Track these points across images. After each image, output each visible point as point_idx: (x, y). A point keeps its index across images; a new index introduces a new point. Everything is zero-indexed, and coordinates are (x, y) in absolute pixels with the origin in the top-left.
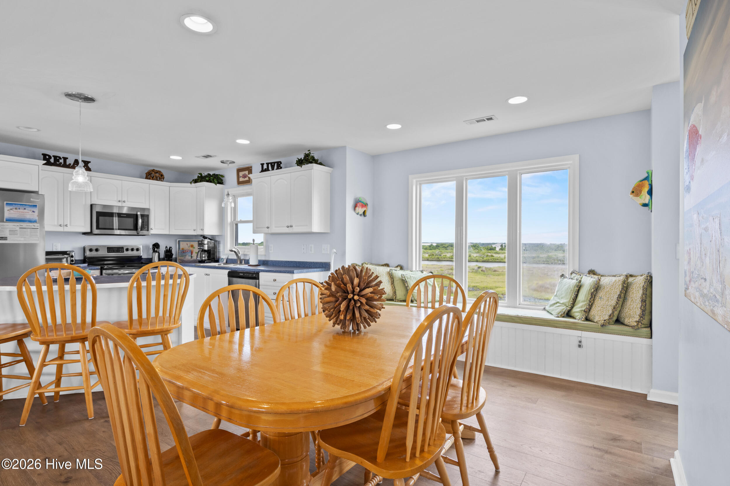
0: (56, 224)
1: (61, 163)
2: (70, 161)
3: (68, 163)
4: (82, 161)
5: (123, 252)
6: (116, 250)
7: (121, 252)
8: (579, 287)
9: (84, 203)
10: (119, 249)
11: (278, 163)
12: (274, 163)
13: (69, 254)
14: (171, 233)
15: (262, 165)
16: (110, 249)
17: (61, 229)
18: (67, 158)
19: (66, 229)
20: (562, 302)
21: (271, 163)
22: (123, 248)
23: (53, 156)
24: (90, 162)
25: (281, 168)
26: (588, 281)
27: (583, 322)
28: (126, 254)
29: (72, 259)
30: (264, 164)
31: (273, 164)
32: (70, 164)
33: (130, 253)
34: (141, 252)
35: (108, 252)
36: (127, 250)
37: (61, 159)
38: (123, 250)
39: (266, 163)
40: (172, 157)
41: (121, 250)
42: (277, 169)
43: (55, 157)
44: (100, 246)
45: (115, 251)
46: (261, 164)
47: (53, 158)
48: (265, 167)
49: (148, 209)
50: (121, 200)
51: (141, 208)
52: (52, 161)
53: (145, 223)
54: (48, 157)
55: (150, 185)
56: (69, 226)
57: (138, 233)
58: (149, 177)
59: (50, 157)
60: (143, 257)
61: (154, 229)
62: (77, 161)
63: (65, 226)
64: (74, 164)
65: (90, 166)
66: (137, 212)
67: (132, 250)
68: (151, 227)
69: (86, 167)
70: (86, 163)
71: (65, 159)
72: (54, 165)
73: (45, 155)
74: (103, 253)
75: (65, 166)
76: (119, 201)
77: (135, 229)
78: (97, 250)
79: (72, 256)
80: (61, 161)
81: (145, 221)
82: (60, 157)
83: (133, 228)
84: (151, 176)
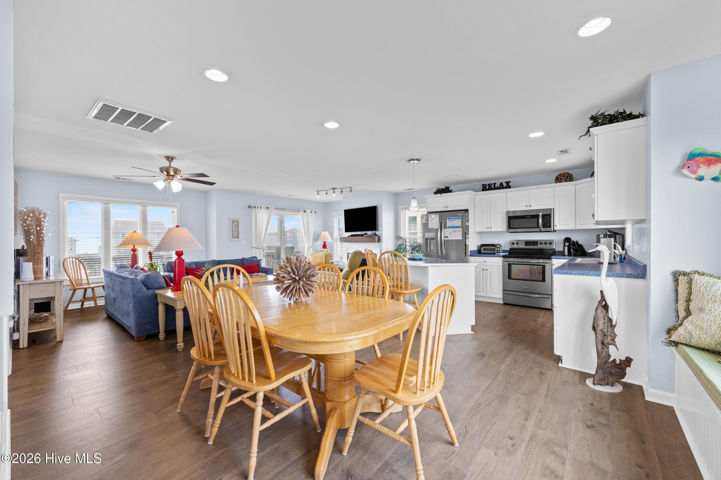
0: (486, 227)
1: (492, 187)
2: (498, 185)
3: (496, 187)
4: (505, 182)
5: (537, 245)
6: (532, 244)
7: (536, 245)
9: (502, 211)
10: (535, 243)
13: (496, 246)
14: (577, 228)
16: (527, 243)
17: (489, 230)
18: (496, 183)
19: (492, 230)
22: (537, 242)
23: (488, 184)
24: (510, 182)
28: (539, 246)
29: (497, 249)
32: (498, 187)
33: (543, 246)
34: (553, 246)
35: (525, 245)
36: (541, 244)
37: (492, 185)
38: (538, 244)
40: (548, 161)
41: (536, 244)
43: (489, 185)
44: (520, 240)
47: (488, 185)
49: (551, 209)
50: (528, 205)
51: (543, 209)
52: (487, 187)
53: (548, 221)
54: (485, 186)
55: (555, 188)
56: (493, 228)
57: (541, 230)
58: (557, 181)
59: (486, 185)
60: (556, 250)
61: (558, 226)
62: (501, 183)
63: (491, 228)
64: (500, 186)
65: (510, 184)
66: (540, 213)
67: (546, 243)
68: (555, 224)
69: (508, 186)
70: (508, 183)
71: (495, 184)
72: (489, 189)
73: (483, 185)
74: (522, 246)
75: (495, 188)
76: (527, 206)
77: (538, 227)
78: (517, 244)
79: (498, 248)
80: (493, 186)
81: (548, 220)
82: (491, 184)
83: (536, 226)
84: (558, 180)
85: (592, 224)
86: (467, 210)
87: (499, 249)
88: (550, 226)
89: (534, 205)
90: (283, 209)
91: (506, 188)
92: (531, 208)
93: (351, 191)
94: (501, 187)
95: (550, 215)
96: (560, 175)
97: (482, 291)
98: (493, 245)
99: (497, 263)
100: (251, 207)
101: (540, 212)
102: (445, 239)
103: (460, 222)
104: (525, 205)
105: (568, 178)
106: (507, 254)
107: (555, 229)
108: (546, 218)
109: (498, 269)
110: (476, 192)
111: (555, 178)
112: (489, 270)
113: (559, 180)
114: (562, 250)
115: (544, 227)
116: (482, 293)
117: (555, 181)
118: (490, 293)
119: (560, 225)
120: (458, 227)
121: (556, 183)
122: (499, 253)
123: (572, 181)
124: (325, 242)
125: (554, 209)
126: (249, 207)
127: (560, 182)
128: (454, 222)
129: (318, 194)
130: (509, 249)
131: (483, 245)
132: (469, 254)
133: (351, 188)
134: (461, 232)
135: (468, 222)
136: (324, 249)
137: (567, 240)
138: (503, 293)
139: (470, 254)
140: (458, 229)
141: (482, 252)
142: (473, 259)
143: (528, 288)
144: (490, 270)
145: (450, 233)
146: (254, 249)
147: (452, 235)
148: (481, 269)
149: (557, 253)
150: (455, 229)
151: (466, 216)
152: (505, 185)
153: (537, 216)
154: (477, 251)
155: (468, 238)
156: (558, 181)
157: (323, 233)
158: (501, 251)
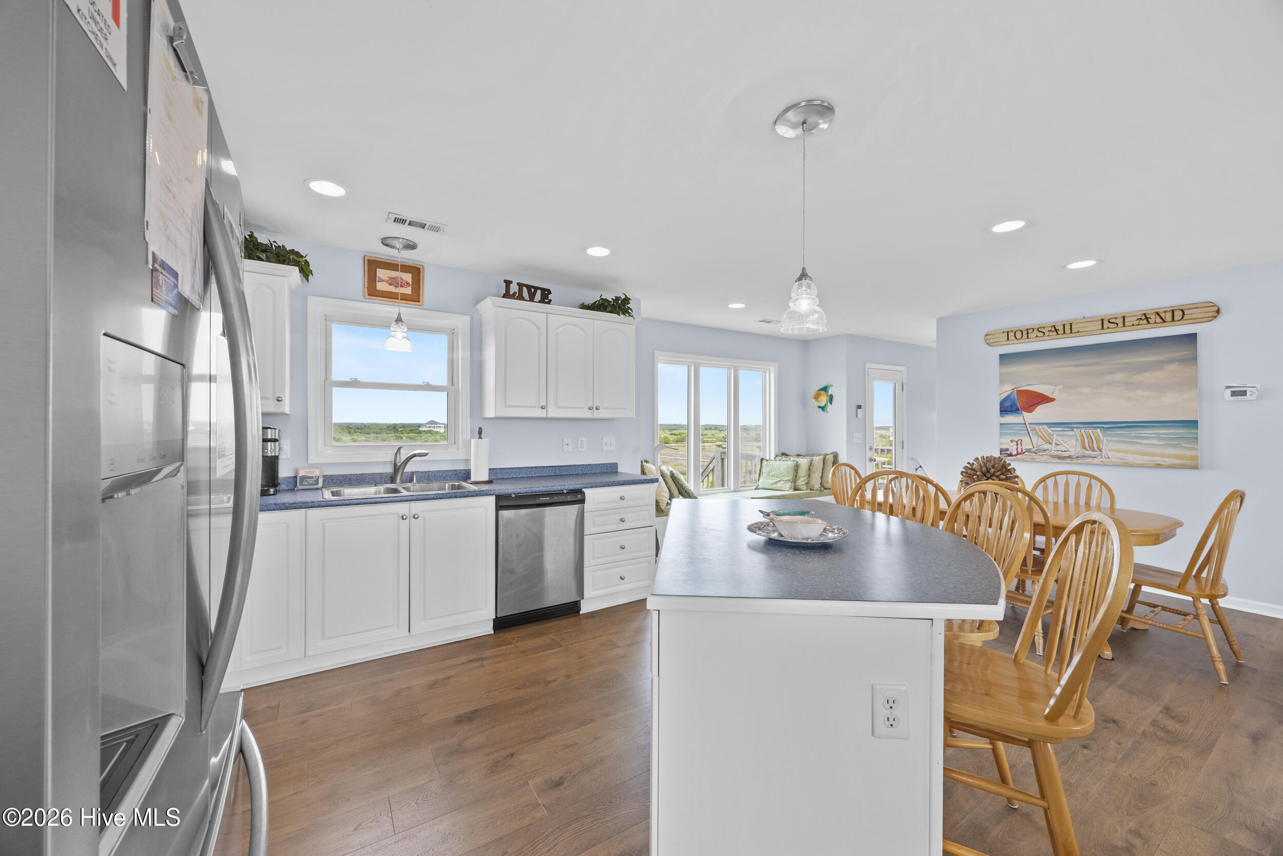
8: (797, 467)
11: (543, 290)
12: (536, 288)
15: (508, 283)
20: (785, 480)
21: (529, 287)
25: (549, 302)
26: (803, 462)
27: (793, 492)
30: (511, 282)
31: (532, 290)
39: (518, 284)
42: (542, 301)
46: (505, 281)
48: (514, 288)
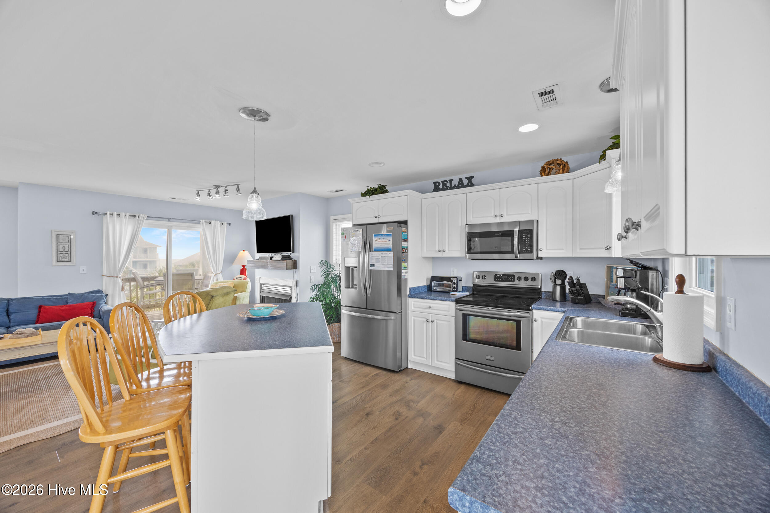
0: (437, 250)
1: (448, 187)
2: (455, 182)
3: (453, 186)
4: (466, 178)
5: (513, 281)
7: (511, 281)
9: (460, 225)
10: (509, 277)
13: (452, 281)
14: (575, 256)
16: (498, 277)
17: (441, 255)
18: (453, 180)
19: (445, 255)
22: (513, 276)
23: (441, 182)
24: (473, 177)
28: (516, 283)
29: (454, 286)
32: (455, 185)
33: (522, 284)
34: (538, 283)
35: (495, 281)
36: (519, 279)
37: (448, 183)
38: (514, 278)
41: (511, 279)
43: (443, 182)
44: (488, 272)
45: (504, 279)
47: (441, 183)
49: (533, 221)
50: (498, 214)
51: (520, 222)
52: (441, 187)
53: (528, 242)
54: (437, 184)
55: (539, 184)
56: (447, 251)
57: (516, 257)
58: (543, 174)
59: (439, 183)
60: (543, 290)
61: (544, 250)
62: (461, 180)
63: (444, 251)
64: (459, 184)
65: (473, 181)
66: (515, 228)
67: (526, 279)
68: (539, 247)
69: (471, 184)
70: (470, 179)
71: (451, 181)
72: (443, 189)
73: (435, 183)
74: (490, 281)
75: (452, 188)
76: (496, 216)
77: (512, 252)
78: (484, 277)
79: (454, 283)
80: (448, 185)
81: (528, 239)
82: (446, 181)
83: (510, 250)
84: (545, 171)
85: (602, 248)
86: (405, 222)
87: (455, 286)
88: (531, 252)
89: (507, 215)
90: (169, 219)
91: (467, 186)
92: (503, 220)
93: (238, 189)
94: (461, 185)
95: (531, 231)
96: (549, 163)
97: (425, 357)
98: (448, 279)
99: (448, 311)
100: (96, 213)
101: (516, 226)
102: (370, 268)
103: (391, 242)
104: (493, 215)
105: (561, 167)
106: (468, 293)
107: (540, 255)
108: (525, 237)
109: (449, 321)
110: (423, 193)
111: (540, 169)
112: (435, 321)
113: (547, 172)
114: (552, 291)
115: (521, 252)
116: (425, 360)
117: (541, 174)
118: (437, 361)
119: (547, 249)
120: (388, 250)
121: (542, 176)
122: (456, 291)
123: (567, 172)
124: (244, 266)
125: (538, 221)
126: (93, 213)
127: (548, 174)
128: (382, 240)
129: (198, 195)
130: (472, 286)
131: (433, 279)
132: (408, 293)
133: (238, 185)
134: (393, 257)
135: (406, 240)
136: (242, 276)
137: (560, 274)
138: (456, 364)
139: (410, 293)
140: (388, 252)
141: (433, 289)
142: (413, 303)
143: (492, 358)
144: (437, 323)
145: (377, 259)
146: (105, 278)
147: (379, 262)
148: (425, 320)
149: (543, 295)
150: (384, 253)
151: (402, 232)
152: (465, 182)
153: (510, 234)
154: (426, 287)
155: (406, 268)
156: (545, 173)
157: (241, 253)
158: (460, 289)
